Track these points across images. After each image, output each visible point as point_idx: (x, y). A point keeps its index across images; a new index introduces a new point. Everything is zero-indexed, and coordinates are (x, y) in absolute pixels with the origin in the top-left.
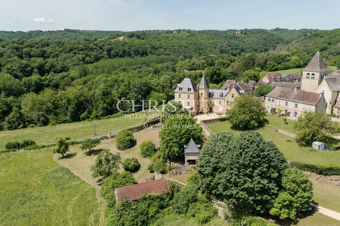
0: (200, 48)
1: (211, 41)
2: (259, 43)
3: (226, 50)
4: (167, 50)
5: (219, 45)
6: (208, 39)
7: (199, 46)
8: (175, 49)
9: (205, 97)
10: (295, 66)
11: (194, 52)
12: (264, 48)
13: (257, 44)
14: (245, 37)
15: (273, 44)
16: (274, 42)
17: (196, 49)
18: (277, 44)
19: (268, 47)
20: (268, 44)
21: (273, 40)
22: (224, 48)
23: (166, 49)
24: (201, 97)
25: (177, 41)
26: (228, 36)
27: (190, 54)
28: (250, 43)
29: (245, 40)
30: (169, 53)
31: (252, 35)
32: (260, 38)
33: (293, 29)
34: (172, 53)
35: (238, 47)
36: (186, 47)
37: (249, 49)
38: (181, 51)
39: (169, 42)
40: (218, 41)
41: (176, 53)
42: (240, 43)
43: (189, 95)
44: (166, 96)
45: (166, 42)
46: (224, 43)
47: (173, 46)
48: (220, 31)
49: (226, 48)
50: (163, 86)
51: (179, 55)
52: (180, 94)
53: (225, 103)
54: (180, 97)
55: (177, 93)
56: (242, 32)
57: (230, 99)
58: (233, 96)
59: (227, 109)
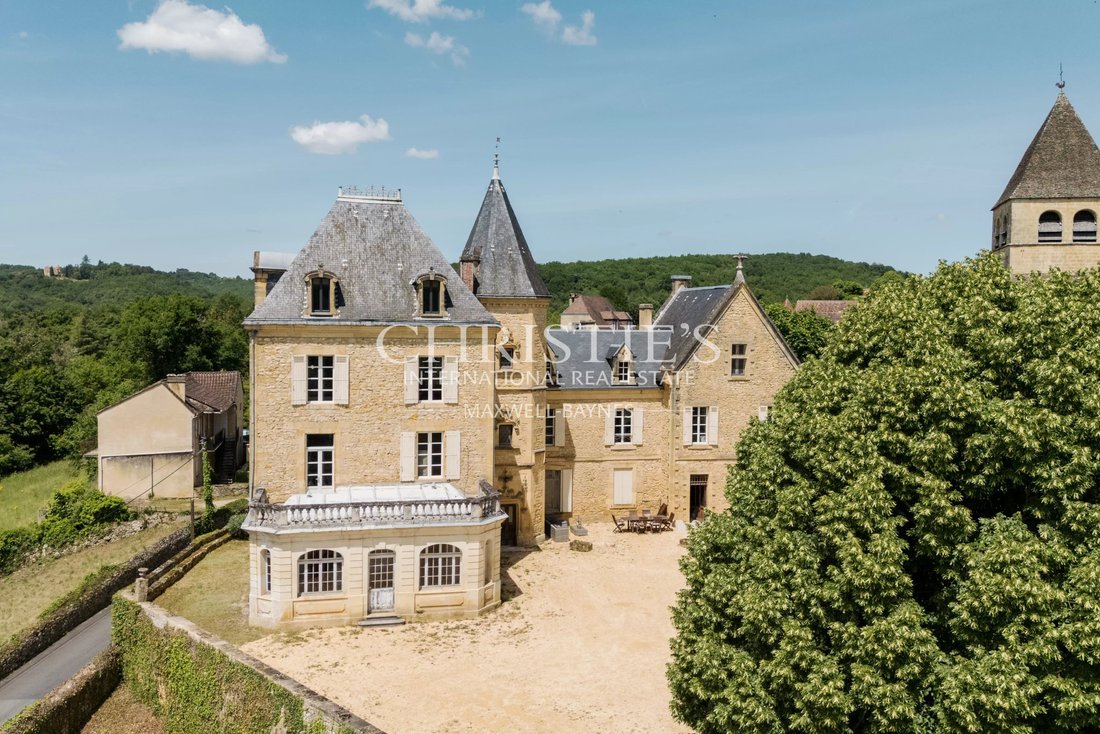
9: (534, 377)
14: (85, 286)
26: (15, 279)
52: (326, 346)
53: (677, 424)
54: (320, 390)
55: (287, 347)
56: (68, 271)
57: (718, 390)
58: (738, 366)
59: (694, 478)
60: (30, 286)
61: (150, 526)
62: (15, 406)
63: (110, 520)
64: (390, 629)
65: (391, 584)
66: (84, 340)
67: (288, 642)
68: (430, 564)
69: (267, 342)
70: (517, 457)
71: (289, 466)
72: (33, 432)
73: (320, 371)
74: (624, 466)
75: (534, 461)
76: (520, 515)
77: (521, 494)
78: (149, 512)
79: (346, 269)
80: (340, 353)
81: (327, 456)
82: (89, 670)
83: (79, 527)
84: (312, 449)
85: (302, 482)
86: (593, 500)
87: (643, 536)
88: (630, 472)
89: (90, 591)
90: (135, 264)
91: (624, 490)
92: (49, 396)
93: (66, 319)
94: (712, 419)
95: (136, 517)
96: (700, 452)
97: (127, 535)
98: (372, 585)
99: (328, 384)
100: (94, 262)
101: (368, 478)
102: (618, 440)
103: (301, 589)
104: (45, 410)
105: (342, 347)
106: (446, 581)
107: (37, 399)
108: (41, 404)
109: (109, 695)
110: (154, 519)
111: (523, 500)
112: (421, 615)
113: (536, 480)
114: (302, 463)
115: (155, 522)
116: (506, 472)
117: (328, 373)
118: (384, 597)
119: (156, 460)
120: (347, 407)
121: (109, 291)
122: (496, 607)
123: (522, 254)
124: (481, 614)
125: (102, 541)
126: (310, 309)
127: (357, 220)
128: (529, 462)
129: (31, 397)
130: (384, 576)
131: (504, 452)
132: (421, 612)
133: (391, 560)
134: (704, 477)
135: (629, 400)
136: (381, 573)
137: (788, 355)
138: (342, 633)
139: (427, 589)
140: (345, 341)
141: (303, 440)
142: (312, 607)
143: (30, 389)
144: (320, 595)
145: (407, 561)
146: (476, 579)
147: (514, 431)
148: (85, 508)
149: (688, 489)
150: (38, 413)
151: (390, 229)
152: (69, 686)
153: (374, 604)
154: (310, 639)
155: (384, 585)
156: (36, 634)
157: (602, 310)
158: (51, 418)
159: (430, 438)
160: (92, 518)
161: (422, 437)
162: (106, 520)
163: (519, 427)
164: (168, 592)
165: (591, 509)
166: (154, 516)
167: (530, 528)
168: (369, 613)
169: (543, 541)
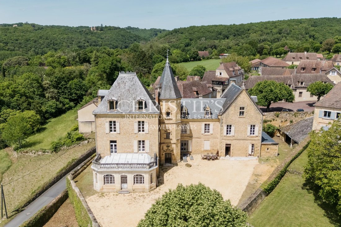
0: (54, 43)
1: (65, 36)
2: (118, 40)
3: (85, 46)
4: (8, 45)
5: (75, 40)
6: (61, 33)
7: (53, 41)
8: (20, 44)
9: (177, 120)
10: (182, 60)
11: (47, 48)
12: (124, 44)
13: (116, 41)
14: (102, 33)
15: (131, 41)
16: (132, 39)
17: (50, 44)
18: (135, 42)
19: (128, 44)
20: (127, 41)
21: (131, 37)
22: (81, 44)
23: (7, 43)
24: (166, 122)
25: (22, 34)
26: (83, 32)
27: (42, 50)
28: (109, 39)
29: (103, 36)
30: (12, 48)
31: (109, 32)
32: (117, 34)
33: (143, 28)
34: (17, 48)
35: (97, 43)
36: (35, 42)
37: (109, 46)
38: (29, 45)
39: (11, 34)
40: (73, 36)
41: (22, 48)
42: (98, 39)
43: (141, 120)
44: (38, 117)
45: (6, 35)
46: (81, 39)
47: (17, 40)
48: (70, 27)
49: (84, 43)
50: (26, 96)
51: (27, 51)
52: (114, 119)
53: (222, 130)
54: (113, 129)
55: (104, 119)
56: (97, 28)
57: (235, 120)
58: (242, 113)
59: (226, 144)
60: (87, 34)
61: (90, 142)
62: (70, 91)
63: (80, 140)
64: (125, 194)
65: (127, 183)
66: (96, 59)
67: (100, 197)
68: (136, 179)
69: (99, 118)
70: (171, 141)
71: (106, 148)
72: (75, 98)
73: (112, 124)
74: (207, 140)
75: (176, 142)
76: (172, 156)
77: (172, 151)
78: (89, 138)
79: (119, 97)
80: (117, 120)
81: (115, 146)
82: (59, 196)
83: (73, 142)
84: (111, 144)
85: (109, 152)
86: (198, 148)
87: (209, 161)
88: (209, 141)
89: (69, 166)
90: (115, 26)
91: (207, 146)
92: (78, 88)
93: (92, 51)
94: (233, 128)
95: (86, 140)
96: (229, 138)
97: (84, 144)
98: (122, 183)
99: (115, 128)
100: (104, 26)
101: (126, 152)
102: (205, 132)
103: (105, 183)
104: (78, 92)
105: (118, 119)
106: (141, 183)
107: (76, 89)
108: (77, 90)
109: (65, 201)
110: (90, 140)
111: (173, 152)
112: (134, 191)
113: (177, 147)
114: (109, 147)
115: (91, 141)
116: (168, 145)
117: (115, 125)
118: (125, 185)
119: (92, 123)
120: (119, 134)
121: (108, 35)
122: (154, 189)
123: (173, 85)
124: (149, 191)
125: (78, 145)
126: (109, 109)
127: (124, 82)
128: (174, 142)
129: (74, 88)
130: (125, 181)
131: (168, 139)
132: (134, 190)
133: (127, 177)
134: (230, 145)
135: (209, 121)
136: (124, 180)
137: (258, 110)
138: (114, 195)
139: (136, 184)
140: (118, 117)
141: (109, 142)
142: (108, 187)
143: (74, 86)
144: (109, 185)
145: (130, 178)
146: (148, 183)
147: (170, 134)
148: (74, 137)
149: (225, 148)
150: (76, 93)
151: (132, 84)
152: (54, 201)
153: (123, 187)
154: (106, 196)
155: (125, 183)
156: (55, 179)
157: (230, 68)
158: (79, 94)
159: (141, 142)
160: (75, 140)
161: (140, 141)
162: (79, 140)
163: (172, 133)
164: (81, 173)
165: (197, 151)
166: (91, 139)
167: (175, 159)
168: (121, 189)
169: (179, 162)
